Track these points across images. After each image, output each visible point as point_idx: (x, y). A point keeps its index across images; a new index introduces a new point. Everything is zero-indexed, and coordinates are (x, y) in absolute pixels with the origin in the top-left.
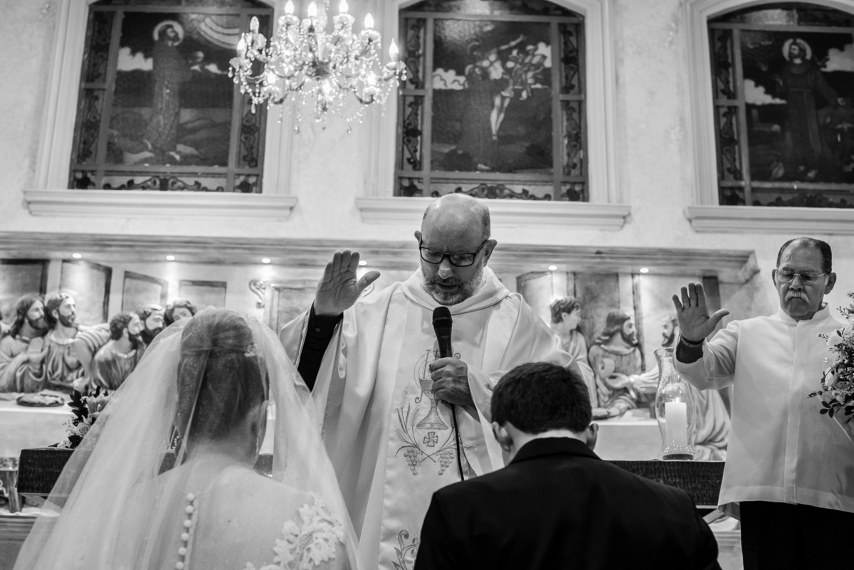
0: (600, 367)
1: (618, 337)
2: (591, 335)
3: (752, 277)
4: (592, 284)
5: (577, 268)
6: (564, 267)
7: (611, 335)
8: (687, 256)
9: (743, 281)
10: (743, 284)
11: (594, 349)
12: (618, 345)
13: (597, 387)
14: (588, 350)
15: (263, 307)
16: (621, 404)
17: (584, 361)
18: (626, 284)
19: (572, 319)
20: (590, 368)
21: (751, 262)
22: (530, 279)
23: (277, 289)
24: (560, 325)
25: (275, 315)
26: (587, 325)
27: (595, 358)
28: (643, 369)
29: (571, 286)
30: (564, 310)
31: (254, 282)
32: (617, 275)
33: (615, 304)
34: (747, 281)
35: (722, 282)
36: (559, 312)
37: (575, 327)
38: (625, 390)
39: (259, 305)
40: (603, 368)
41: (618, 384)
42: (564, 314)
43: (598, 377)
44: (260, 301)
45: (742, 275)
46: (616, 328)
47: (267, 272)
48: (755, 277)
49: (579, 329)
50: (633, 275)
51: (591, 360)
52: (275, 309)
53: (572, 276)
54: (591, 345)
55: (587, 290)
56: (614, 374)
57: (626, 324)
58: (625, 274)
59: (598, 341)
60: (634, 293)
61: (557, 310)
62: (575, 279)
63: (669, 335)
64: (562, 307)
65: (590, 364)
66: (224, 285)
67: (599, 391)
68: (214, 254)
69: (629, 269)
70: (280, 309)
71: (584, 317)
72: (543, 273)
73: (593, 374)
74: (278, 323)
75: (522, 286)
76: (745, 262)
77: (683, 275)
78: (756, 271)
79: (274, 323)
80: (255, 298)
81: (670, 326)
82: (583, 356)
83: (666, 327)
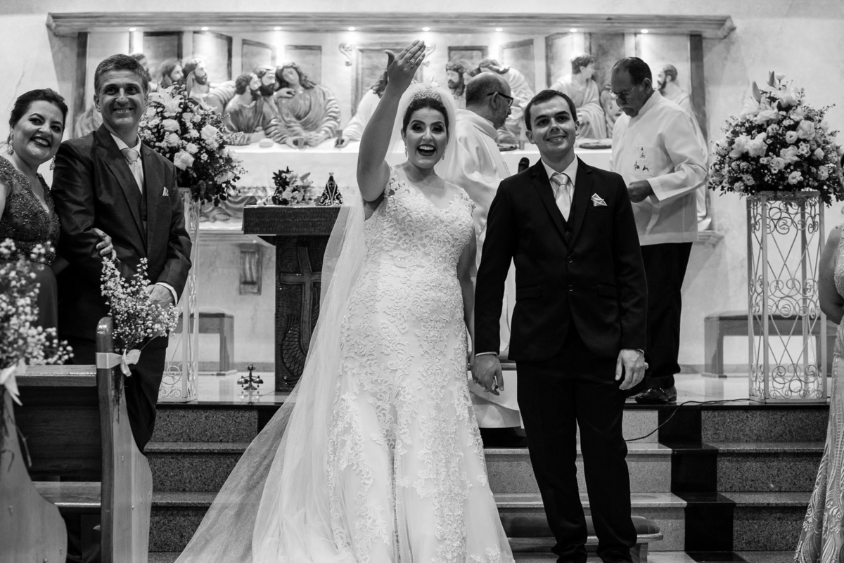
0: (609, 107)
2: (602, 82)
3: (729, 34)
4: (603, 42)
5: (593, 30)
6: (582, 30)
8: (678, 20)
9: (722, 37)
10: (722, 39)
11: (604, 93)
13: (606, 122)
14: (600, 94)
15: (351, 65)
17: (596, 103)
18: (630, 41)
19: (588, 71)
20: (601, 108)
21: (728, 24)
22: (556, 39)
23: (361, 51)
24: (579, 76)
25: (360, 72)
26: (600, 74)
27: (605, 101)
29: (588, 44)
30: (582, 65)
31: (342, 46)
32: (623, 35)
34: (725, 37)
35: (705, 38)
36: (578, 65)
37: (590, 76)
39: (348, 64)
40: (611, 108)
42: (581, 68)
43: (607, 115)
44: (348, 60)
45: (720, 33)
47: (353, 37)
48: (732, 34)
49: (593, 78)
50: (635, 34)
51: (602, 101)
52: (360, 66)
53: (588, 36)
54: (603, 90)
55: (600, 47)
56: (620, 113)
58: (630, 34)
59: (607, 87)
60: (636, 49)
61: (577, 64)
62: (591, 38)
63: (662, 82)
64: (580, 62)
65: (601, 105)
66: (319, 48)
67: (608, 125)
68: (312, 25)
69: (633, 30)
70: (364, 66)
71: (597, 68)
72: (565, 34)
73: (603, 113)
74: (362, 78)
75: (549, 44)
76: (723, 24)
77: (675, 34)
78: (733, 29)
79: (360, 77)
80: (344, 58)
81: (664, 75)
82: (596, 99)
83: (660, 76)
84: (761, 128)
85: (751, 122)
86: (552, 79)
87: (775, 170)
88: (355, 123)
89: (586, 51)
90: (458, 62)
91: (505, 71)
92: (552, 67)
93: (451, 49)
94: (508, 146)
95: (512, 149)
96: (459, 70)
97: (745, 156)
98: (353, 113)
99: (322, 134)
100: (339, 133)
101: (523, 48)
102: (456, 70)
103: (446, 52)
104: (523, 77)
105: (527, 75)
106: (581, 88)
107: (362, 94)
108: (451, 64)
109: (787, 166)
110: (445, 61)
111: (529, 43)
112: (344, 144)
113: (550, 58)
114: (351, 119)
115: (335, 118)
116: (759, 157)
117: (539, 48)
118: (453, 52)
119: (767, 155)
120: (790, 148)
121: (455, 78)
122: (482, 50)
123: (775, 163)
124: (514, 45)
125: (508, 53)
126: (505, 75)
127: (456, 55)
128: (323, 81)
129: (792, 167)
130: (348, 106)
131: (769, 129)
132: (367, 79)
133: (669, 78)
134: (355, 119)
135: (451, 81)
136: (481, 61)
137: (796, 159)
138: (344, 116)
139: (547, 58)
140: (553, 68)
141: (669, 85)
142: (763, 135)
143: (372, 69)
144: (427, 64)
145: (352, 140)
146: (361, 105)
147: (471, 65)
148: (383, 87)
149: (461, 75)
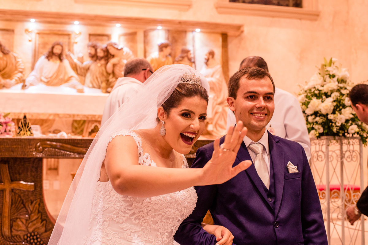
1: (186, 59)
3: (241, 34)
4: (175, 35)
5: (170, 28)
6: (164, 28)
7: (183, 58)
8: (217, 25)
9: (237, 35)
11: (175, 63)
12: (186, 62)
14: (173, 63)
18: (190, 36)
19: (167, 51)
21: (241, 29)
22: (149, 32)
23: (39, 34)
24: (162, 53)
25: (37, 45)
29: (167, 36)
30: (164, 47)
31: (27, 31)
32: (186, 32)
33: (185, 44)
34: (239, 36)
35: (229, 36)
36: (162, 47)
37: (168, 54)
39: (30, 41)
42: (164, 49)
44: (30, 39)
46: (185, 55)
47: (33, 25)
49: (170, 54)
50: (192, 31)
52: (37, 43)
53: (167, 32)
54: (175, 61)
55: (174, 38)
57: (189, 53)
58: (190, 31)
59: (177, 60)
62: (169, 33)
63: (207, 59)
64: (163, 45)
66: (13, 31)
68: (9, 17)
69: (191, 29)
70: (39, 43)
71: (172, 49)
72: (154, 30)
75: (146, 35)
76: (239, 29)
77: (214, 33)
78: (242, 32)
79: (37, 49)
80: (27, 37)
81: (208, 55)
83: (206, 55)
84: (327, 95)
85: (320, 91)
86: (147, 54)
87: (339, 123)
88: (33, 75)
89: (166, 39)
90: (95, 43)
91: (121, 49)
92: (147, 47)
93: (90, 35)
96: (95, 47)
97: (316, 114)
98: (33, 69)
99: (13, 81)
100: (24, 81)
101: (131, 37)
103: (87, 36)
104: (131, 53)
106: (163, 60)
107: (38, 59)
108: (90, 43)
109: (347, 121)
110: (87, 42)
111: (135, 34)
112: (27, 87)
113: (146, 42)
114: (30, 72)
115: (21, 72)
116: (327, 114)
117: (140, 37)
118: (91, 37)
119: (334, 113)
120: (348, 109)
121: (93, 52)
122: (108, 36)
123: (339, 118)
124: (126, 35)
125: (123, 39)
126: (121, 51)
127: (93, 38)
128: (15, 50)
129: (350, 122)
130: (29, 65)
131: (333, 95)
132: (41, 50)
133: (211, 56)
134: (33, 73)
135: (90, 53)
136: (108, 42)
137: (352, 116)
138: (27, 71)
140: (148, 49)
141: (211, 60)
142: (330, 100)
143: (44, 44)
144: (76, 43)
145: (31, 85)
146: (38, 65)
147: (102, 45)
148: (51, 55)
149: (96, 50)
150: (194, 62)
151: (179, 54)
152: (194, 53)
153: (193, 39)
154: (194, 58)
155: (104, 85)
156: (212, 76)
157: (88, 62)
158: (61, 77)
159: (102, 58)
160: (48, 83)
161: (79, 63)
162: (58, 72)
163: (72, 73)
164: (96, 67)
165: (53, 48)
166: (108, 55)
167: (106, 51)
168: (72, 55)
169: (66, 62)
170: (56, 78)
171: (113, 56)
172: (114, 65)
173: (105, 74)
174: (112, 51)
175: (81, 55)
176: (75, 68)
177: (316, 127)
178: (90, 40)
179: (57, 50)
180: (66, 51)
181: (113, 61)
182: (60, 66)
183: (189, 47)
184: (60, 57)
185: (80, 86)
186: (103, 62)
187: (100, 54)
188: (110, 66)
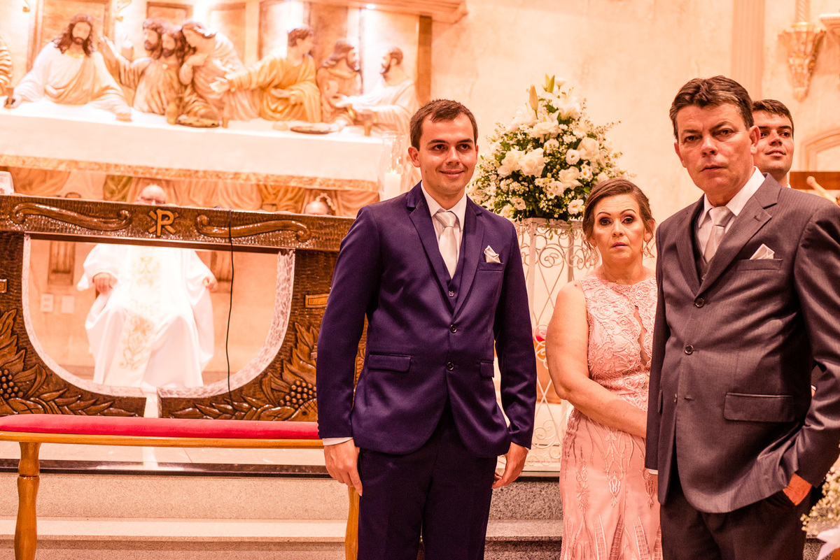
0: (325, 88)
1: (343, 63)
2: (320, 59)
3: (460, 19)
4: (325, 14)
7: (337, 61)
9: (453, 21)
10: (452, 24)
11: (322, 71)
12: (343, 70)
13: (322, 105)
14: (317, 72)
15: (29, 11)
16: (341, 121)
17: (312, 82)
18: (354, 17)
19: (306, 45)
20: (317, 88)
21: (461, 8)
22: (271, 5)
24: (294, 49)
25: (40, 20)
26: (318, 50)
27: (322, 80)
28: (361, 92)
29: (307, 15)
30: (299, 37)
32: (347, 8)
33: (342, 33)
34: (456, 22)
35: (435, 21)
36: (295, 38)
37: (307, 51)
38: (345, 109)
39: (25, 10)
40: (328, 89)
41: (339, 104)
42: (299, 41)
43: (323, 96)
44: (27, 6)
45: (452, 17)
46: (343, 55)
48: (464, 19)
49: (310, 53)
50: (360, 8)
51: (319, 81)
52: (41, 14)
53: (308, 5)
54: (320, 68)
55: (320, 19)
56: (337, 95)
57: (351, 52)
58: (355, 8)
59: (325, 65)
60: (360, 25)
61: (293, 36)
62: (311, 8)
63: (386, 66)
64: (298, 34)
65: (317, 85)
67: (323, 109)
69: (358, 4)
70: (45, 14)
71: (315, 43)
73: (319, 94)
74: (42, 28)
75: (264, 9)
76: (456, 8)
77: (403, 13)
78: (465, 14)
79: (39, 27)
80: (21, 3)
81: (389, 57)
82: (312, 77)
83: (384, 58)
84: (537, 143)
85: (525, 134)
86: (265, 50)
87: (551, 194)
88: (30, 81)
89: (304, 22)
90: (157, 21)
91: (212, 36)
92: (265, 36)
93: (149, 4)
94: (209, 122)
95: (213, 126)
96: (157, 29)
97: (516, 176)
98: (29, 67)
100: (10, 91)
101: (234, 12)
102: (155, 29)
103: (144, 7)
104: (231, 45)
105: (236, 43)
106: (297, 63)
107: (41, 47)
108: (149, 22)
109: (567, 191)
110: (141, 18)
111: (242, 6)
112: (15, 104)
113: (263, 26)
114: (25, 75)
115: (6, 73)
116: (533, 178)
117: (252, 14)
118: (152, 9)
119: (544, 176)
120: (571, 169)
121: (153, 39)
122: (186, 9)
123: (553, 187)
124: (222, 8)
125: (216, 16)
126: (211, 40)
127: (155, 12)
129: (573, 193)
130: (22, 60)
131: (547, 144)
132: (48, 30)
133: (394, 61)
134: (30, 76)
135: (147, 42)
136: (185, 22)
137: (577, 183)
138: (17, 72)
139: (260, 25)
140: (267, 39)
141: (393, 69)
142: (540, 150)
143: (55, 19)
144: (120, 19)
145: (24, 100)
146: (39, 60)
147: (172, 26)
148: (66, 41)
149: (160, 36)
150: (359, 71)
151: (330, 54)
152: (361, 53)
153: (361, 23)
154: (360, 63)
155: (172, 108)
156: (394, 102)
157: (142, 58)
158: (86, 87)
159: (171, 53)
160: (59, 99)
161: (123, 61)
162: (81, 75)
163: (109, 80)
164: (159, 71)
165: (72, 26)
166: (183, 48)
167: (181, 39)
168: (110, 43)
169: (97, 57)
170: (76, 88)
171: (195, 50)
172: (195, 69)
173: (176, 85)
174: (192, 40)
175: (128, 45)
176: (115, 70)
177: (514, 200)
178: (148, 15)
179: (80, 32)
180: (99, 35)
181: (192, 60)
182: (84, 65)
183: (351, 40)
184: (86, 46)
185: (123, 108)
186: (173, 60)
187: (169, 44)
188: (186, 69)
